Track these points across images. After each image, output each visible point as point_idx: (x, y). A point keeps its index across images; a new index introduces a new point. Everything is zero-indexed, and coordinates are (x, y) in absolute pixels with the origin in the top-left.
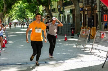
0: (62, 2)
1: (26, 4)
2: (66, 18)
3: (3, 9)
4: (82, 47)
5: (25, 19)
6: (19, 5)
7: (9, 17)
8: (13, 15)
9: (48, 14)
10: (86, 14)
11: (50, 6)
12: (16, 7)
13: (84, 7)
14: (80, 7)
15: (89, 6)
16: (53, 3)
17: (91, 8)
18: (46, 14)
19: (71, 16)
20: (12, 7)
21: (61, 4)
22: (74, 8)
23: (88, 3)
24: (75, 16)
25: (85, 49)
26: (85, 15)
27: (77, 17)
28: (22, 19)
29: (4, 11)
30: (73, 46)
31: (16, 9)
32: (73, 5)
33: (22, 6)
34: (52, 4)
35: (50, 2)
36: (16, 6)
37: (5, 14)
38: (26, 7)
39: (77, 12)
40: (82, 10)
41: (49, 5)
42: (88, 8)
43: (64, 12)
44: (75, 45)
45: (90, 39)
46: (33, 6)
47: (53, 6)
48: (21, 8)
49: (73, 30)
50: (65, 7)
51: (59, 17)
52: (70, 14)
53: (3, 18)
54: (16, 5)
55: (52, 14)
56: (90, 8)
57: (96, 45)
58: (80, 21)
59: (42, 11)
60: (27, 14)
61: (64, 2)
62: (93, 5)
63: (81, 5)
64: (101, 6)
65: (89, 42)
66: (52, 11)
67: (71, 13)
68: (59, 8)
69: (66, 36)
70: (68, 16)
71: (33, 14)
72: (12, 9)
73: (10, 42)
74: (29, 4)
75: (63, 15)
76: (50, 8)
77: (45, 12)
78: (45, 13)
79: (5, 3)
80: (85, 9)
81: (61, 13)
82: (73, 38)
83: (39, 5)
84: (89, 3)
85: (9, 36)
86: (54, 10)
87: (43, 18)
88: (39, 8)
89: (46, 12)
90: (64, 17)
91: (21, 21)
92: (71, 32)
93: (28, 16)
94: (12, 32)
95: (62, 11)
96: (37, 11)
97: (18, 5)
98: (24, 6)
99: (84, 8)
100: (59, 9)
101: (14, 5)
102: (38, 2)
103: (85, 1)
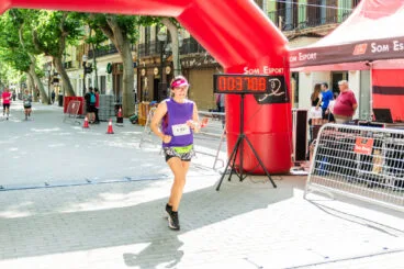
0: (87, 49)
10: (143, 74)
11: (63, 56)
13: (140, 60)
14: (133, 60)
18: (52, 73)
23: (147, 52)
24: (124, 78)
26: (142, 77)
34: (66, 52)
41: (61, 53)
42: (147, 62)
49: (120, 110)
52: (107, 74)
55: (68, 73)
59: (43, 65)
68: (84, 60)
70: (103, 78)
80: (141, 64)
84: (151, 52)
99: (138, 62)
100: (84, 64)
102: (36, 47)
103: (141, 46)
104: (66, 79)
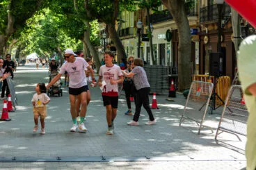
0: (146, 14)
1: (59, 17)
2: (156, 52)
3: (6, 28)
4: (195, 125)
5: (57, 52)
6: (42, 17)
7: (20, 46)
8: (28, 42)
9: (112, 42)
10: (206, 42)
11: (117, 22)
12: (36, 23)
13: (202, 26)
14: (192, 26)
15: (213, 25)
16: (123, 14)
17: (218, 29)
18: (109, 40)
19: (170, 48)
20: (28, 22)
21: (144, 18)
22: (175, 27)
23: (210, 17)
24: (179, 47)
25: (202, 132)
26: (204, 45)
27: (182, 51)
28: (49, 52)
29: (7, 32)
30: (174, 122)
31: (35, 29)
32: (174, 22)
33: (51, 20)
34: (121, 18)
35: (119, 13)
36: (37, 20)
37: (11, 40)
38: (58, 23)
39: (182, 36)
40: (195, 32)
41: (115, 19)
42: (211, 28)
43: (151, 37)
44: (176, 120)
45: (216, 106)
46: (76, 21)
47: (124, 22)
48: (48, 26)
49: (172, 83)
50: (154, 26)
51: (139, 49)
52: (166, 42)
53: (4, 48)
54: (37, 18)
55: (123, 42)
56: (216, 27)
57: (231, 121)
58: (189, 60)
59: (98, 33)
60: (62, 41)
61: (152, 12)
62: (223, 22)
63: (193, 21)
64: (242, 24)
65: (212, 114)
66: (123, 35)
67: (168, 40)
68: (139, 26)
69: (154, 97)
70: (162, 46)
71: (77, 42)
72: (28, 28)
73: (19, 108)
74: (68, 17)
75: (149, 46)
76: (117, 28)
77: (104, 37)
78: (104, 39)
79: (11, 14)
80: (202, 30)
81: (144, 40)
82: (172, 102)
83: (91, 20)
84: (214, 17)
85: (16, 93)
86: (126, 32)
87: (100, 50)
88: (90, 26)
89: (107, 37)
90: (151, 49)
91: (47, 56)
92: (168, 87)
93: (63, 44)
94: (24, 83)
95: (146, 35)
96: (85, 33)
97: (41, 19)
98: (54, 20)
99: (200, 28)
100: (139, 30)
101: (31, 19)
102: (88, 13)
103: (203, 10)
104: (121, 47)
